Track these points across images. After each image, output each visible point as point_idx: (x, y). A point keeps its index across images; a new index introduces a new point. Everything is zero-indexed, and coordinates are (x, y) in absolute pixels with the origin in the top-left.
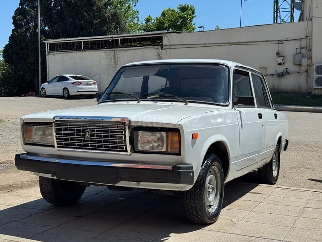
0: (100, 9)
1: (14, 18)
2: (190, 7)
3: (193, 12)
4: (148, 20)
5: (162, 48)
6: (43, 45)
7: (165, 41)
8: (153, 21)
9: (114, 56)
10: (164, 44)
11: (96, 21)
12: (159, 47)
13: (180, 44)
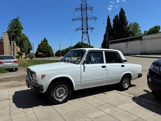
0: (126, 31)
1: (104, 36)
2: (158, 26)
3: (160, 28)
4: (145, 32)
5: (142, 40)
6: (108, 43)
7: (143, 38)
8: (147, 32)
9: (127, 44)
10: (142, 39)
11: (125, 34)
12: (141, 40)
13: (148, 38)
